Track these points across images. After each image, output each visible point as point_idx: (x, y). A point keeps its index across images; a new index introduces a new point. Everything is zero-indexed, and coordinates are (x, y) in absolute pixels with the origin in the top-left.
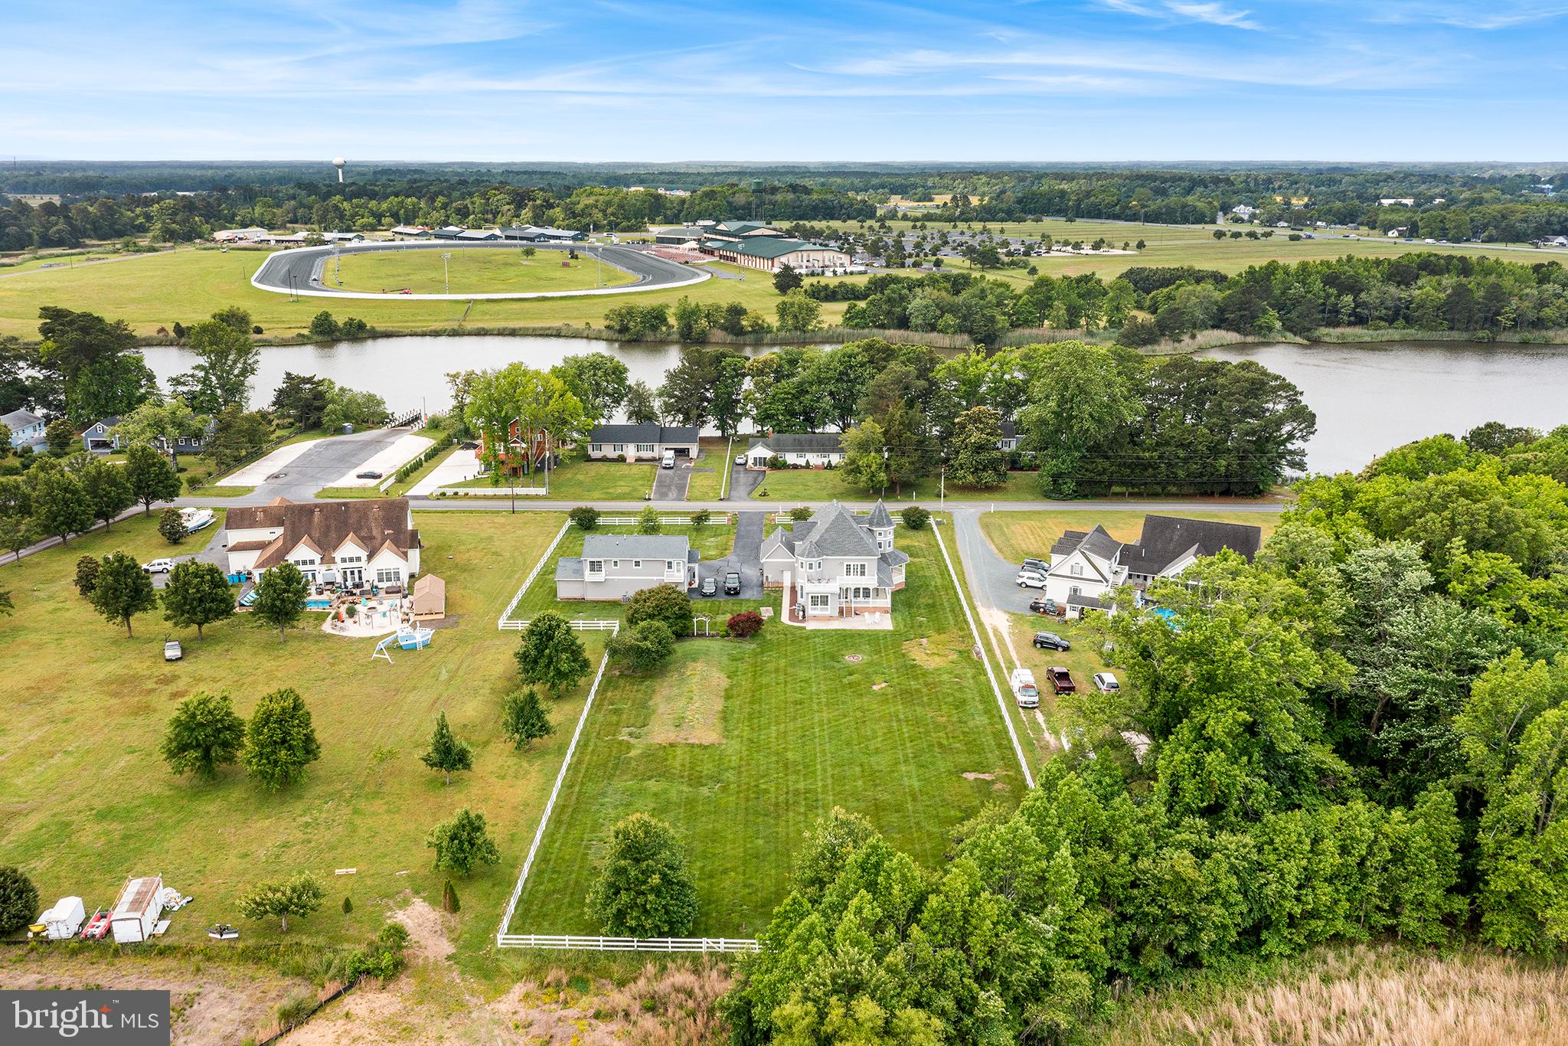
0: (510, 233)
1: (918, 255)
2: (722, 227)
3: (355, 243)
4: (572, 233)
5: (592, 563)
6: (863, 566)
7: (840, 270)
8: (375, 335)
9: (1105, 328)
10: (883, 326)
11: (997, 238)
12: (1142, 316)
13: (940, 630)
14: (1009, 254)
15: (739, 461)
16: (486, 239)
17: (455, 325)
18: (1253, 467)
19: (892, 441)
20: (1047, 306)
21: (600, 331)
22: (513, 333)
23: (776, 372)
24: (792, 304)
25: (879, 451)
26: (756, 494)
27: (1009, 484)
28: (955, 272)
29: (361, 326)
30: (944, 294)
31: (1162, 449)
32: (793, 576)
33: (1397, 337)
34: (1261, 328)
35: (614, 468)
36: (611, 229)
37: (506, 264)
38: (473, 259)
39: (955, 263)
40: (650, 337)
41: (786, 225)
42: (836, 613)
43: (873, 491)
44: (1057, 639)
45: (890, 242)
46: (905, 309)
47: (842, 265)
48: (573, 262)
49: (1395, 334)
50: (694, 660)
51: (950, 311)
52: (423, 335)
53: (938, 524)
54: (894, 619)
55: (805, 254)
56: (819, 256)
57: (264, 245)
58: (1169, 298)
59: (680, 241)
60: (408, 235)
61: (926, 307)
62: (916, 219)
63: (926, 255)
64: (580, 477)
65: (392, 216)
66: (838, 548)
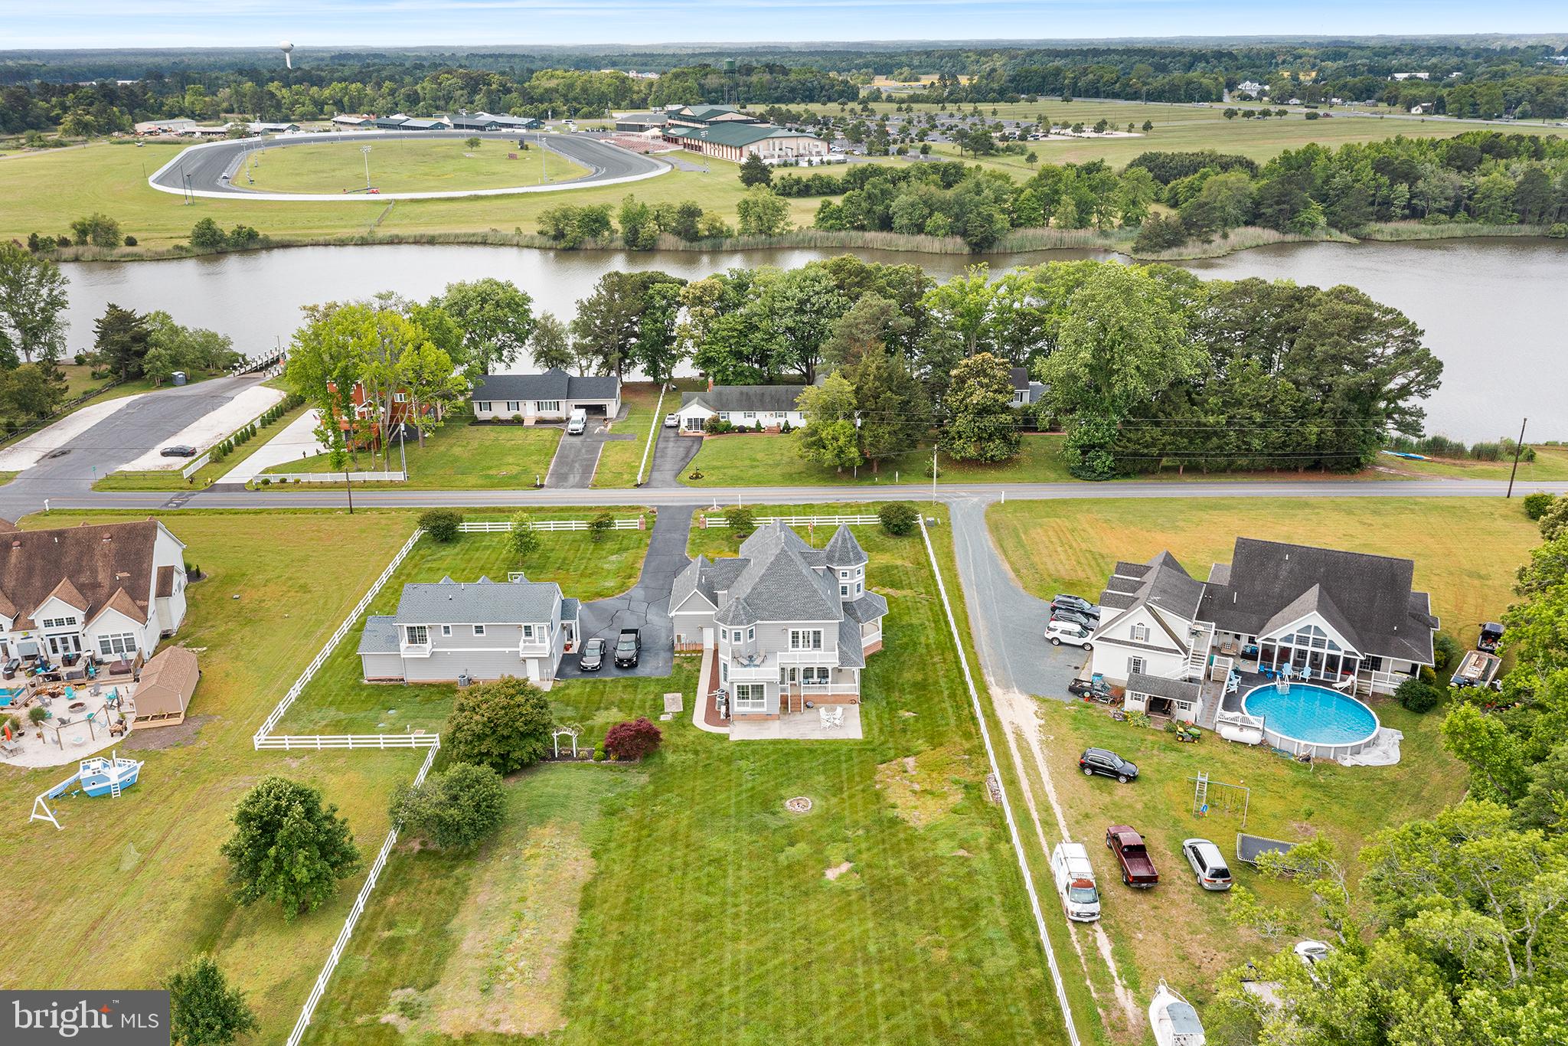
0: (458, 121)
1: (903, 141)
2: (687, 112)
3: (288, 135)
4: (526, 121)
5: (411, 629)
6: (817, 634)
7: (816, 160)
8: (269, 246)
9: (1120, 226)
10: (862, 228)
11: (990, 120)
12: (1165, 212)
13: (936, 740)
14: (1004, 138)
15: (669, 423)
16: (431, 128)
17: (363, 232)
18: (1354, 434)
19: (867, 403)
20: (1053, 201)
21: (532, 238)
22: (432, 241)
23: (721, 299)
24: (756, 204)
25: (849, 416)
26: (685, 476)
27: (1024, 453)
28: (946, 160)
29: (252, 235)
30: (933, 188)
31: (1231, 412)
32: (717, 635)
33: (1459, 233)
34: (1303, 224)
35: (505, 434)
36: (570, 117)
37: (446, 157)
38: (411, 152)
39: (945, 151)
40: (589, 243)
41: (760, 109)
42: (776, 709)
43: (842, 472)
44: (1118, 763)
45: (873, 126)
46: (888, 207)
47: (818, 153)
48: (521, 153)
49: (1457, 229)
50: (542, 821)
51: (941, 210)
52: (327, 244)
53: (929, 525)
54: (864, 714)
55: (777, 142)
56: (792, 143)
57: (186, 138)
58: (1194, 190)
59: (641, 128)
60: (348, 126)
61: (913, 205)
62: (902, 101)
63: (912, 141)
64: (457, 450)
65: (335, 104)
66: (780, 607)
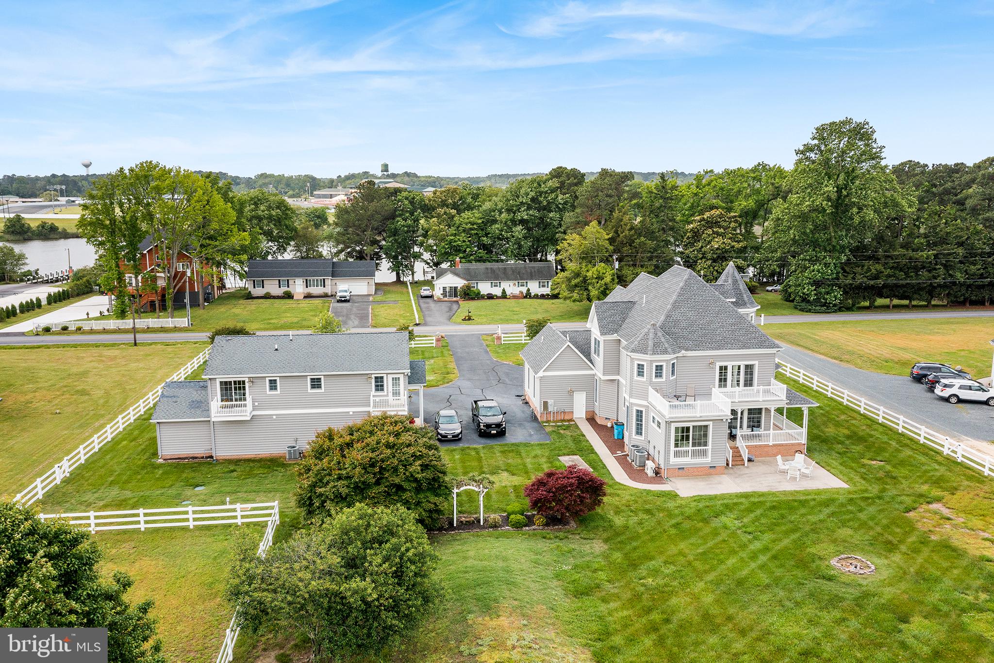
5: (226, 386)
6: (749, 369)
8: (66, 236)
15: (424, 294)
19: (622, 249)
26: (457, 319)
29: (54, 229)
32: (590, 400)
42: (722, 460)
54: (825, 464)
59: (332, 196)
66: (705, 335)
